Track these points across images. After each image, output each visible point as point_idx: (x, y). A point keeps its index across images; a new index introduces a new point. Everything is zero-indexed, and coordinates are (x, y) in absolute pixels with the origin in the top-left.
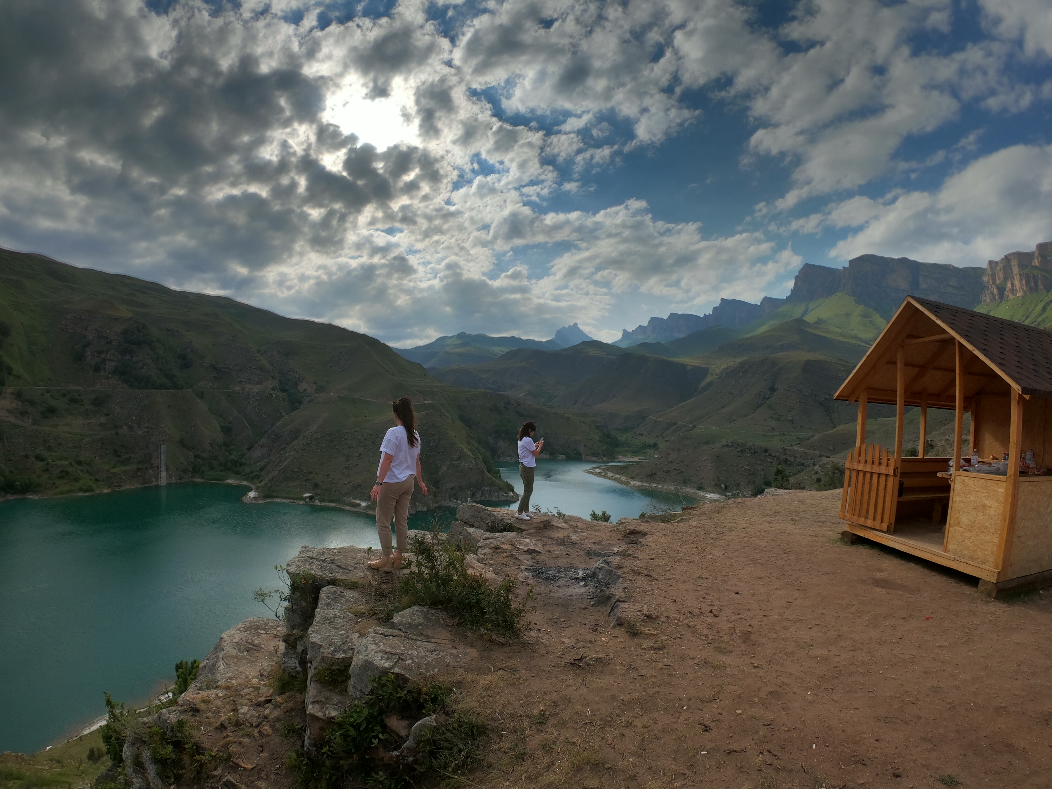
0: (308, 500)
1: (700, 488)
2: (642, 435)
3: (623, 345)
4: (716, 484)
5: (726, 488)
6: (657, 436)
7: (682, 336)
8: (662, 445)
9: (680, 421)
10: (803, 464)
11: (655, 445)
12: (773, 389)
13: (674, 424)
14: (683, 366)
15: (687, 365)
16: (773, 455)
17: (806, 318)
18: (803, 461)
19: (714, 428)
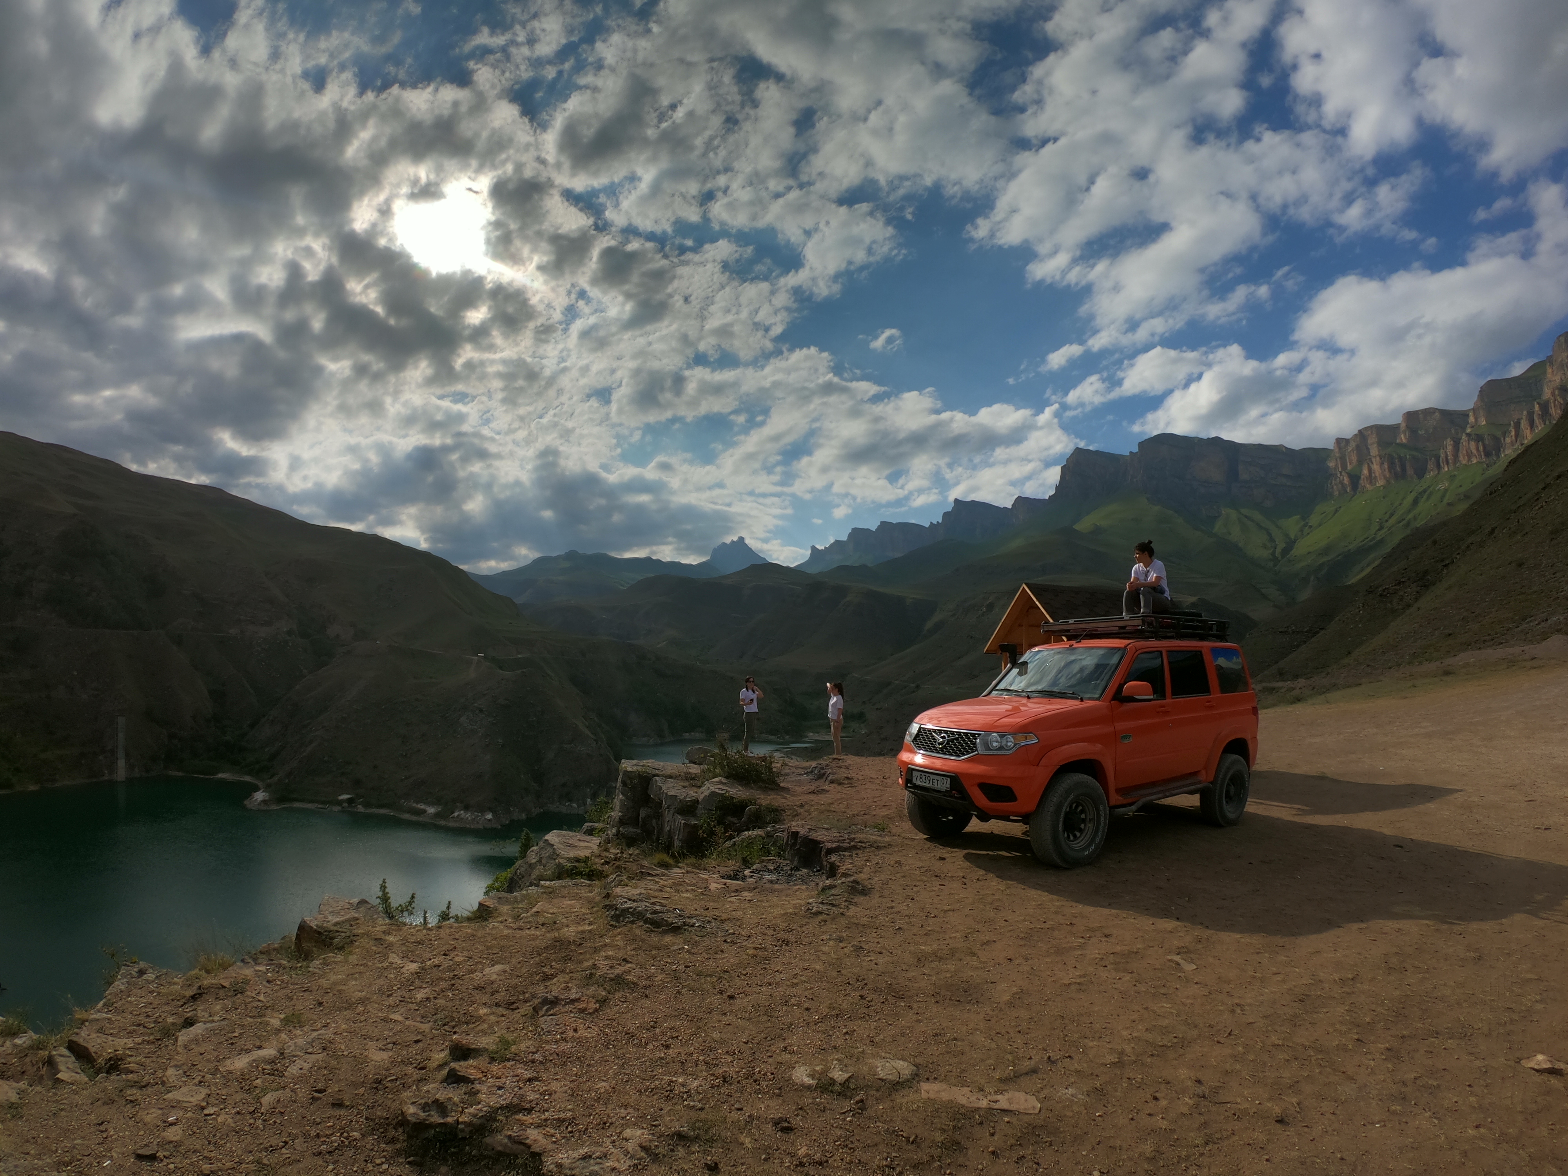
0: (346, 805)
3: (813, 570)
6: (864, 703)
7: (898, 555)
8: (871, 715)
9: (897, 680)
11: (861, 715)
13: (889, 684)
14: (901, 600)
15: (906, 597)
17: (1077, 527)
19: (947, 688)
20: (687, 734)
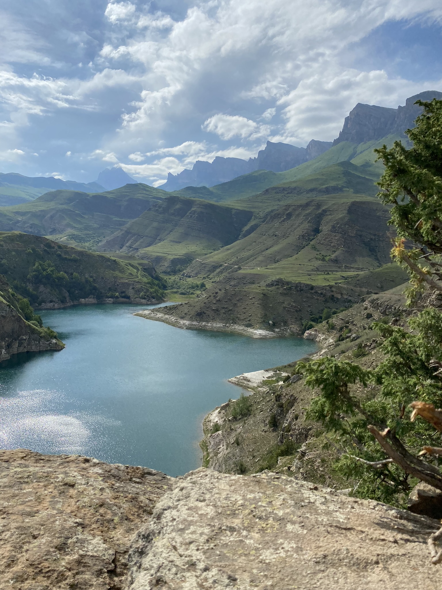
1: (249, 326)
2: (190, 277)
3: (170, 190)
4: (264, 321)
5: (274, 325)
6: (204, 278)
7: (226, 180)
8: (208, 286)
9: (226, 263)
10: (350, 301)
11: (203, 285)
12: (317, 231)
13: (221, 266)
14: (228, 210)
15: (232, 209)
16: (320, 292)
17: (353, 161)
18: (350, 298)
19: (259, 269)
20: (83, 300)
